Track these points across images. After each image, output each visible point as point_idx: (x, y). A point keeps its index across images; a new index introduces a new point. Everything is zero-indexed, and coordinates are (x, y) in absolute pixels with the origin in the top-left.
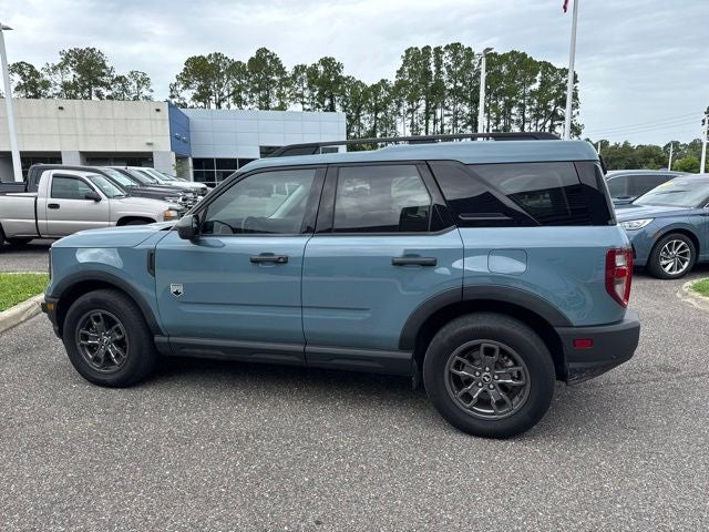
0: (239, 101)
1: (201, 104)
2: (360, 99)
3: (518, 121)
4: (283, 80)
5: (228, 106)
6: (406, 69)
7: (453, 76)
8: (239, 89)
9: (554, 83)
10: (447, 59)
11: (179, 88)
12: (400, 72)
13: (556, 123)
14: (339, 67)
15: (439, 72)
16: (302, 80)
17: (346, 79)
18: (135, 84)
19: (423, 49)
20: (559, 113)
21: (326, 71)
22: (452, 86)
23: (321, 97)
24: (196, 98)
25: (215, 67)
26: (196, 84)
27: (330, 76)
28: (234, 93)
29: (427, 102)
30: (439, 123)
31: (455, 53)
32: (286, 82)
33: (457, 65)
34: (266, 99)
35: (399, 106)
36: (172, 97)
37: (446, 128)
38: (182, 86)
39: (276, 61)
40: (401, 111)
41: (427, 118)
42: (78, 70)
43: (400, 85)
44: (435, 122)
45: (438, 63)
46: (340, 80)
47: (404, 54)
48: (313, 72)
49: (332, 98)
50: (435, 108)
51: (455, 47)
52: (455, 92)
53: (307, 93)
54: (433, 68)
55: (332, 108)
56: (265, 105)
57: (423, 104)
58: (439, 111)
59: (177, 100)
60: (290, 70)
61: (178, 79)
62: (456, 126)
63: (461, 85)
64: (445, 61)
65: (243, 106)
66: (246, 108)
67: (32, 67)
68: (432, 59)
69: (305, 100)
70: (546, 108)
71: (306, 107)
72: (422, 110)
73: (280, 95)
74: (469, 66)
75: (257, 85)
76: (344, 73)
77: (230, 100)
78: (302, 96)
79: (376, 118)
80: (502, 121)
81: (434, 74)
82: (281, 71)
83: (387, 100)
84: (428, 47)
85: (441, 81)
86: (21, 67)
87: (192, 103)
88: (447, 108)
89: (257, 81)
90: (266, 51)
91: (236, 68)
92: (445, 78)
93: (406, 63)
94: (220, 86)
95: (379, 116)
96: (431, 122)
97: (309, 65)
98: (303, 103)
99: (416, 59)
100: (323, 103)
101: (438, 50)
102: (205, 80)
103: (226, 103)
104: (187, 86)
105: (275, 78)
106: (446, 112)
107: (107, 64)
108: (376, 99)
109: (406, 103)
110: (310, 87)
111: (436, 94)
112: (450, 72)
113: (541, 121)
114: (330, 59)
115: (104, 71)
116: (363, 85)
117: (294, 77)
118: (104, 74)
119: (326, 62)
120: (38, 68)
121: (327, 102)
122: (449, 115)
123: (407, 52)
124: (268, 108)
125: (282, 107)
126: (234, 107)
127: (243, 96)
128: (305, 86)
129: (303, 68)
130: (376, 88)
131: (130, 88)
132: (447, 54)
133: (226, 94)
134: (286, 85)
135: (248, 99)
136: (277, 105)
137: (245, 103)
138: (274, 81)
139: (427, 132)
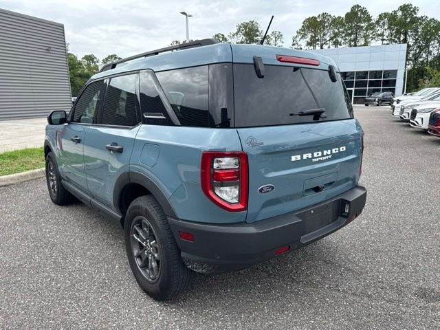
0: (336, 43)
1: (312, 47)
4: (369, 25)
5: (329, 47)
8: (336, 35)
11: (298, 39)
16: (384, 23)
17: (420, 19)
18: (274, 39)
21: (403, 14)
23: (398, 32)
24: (309, 44)
25: (322, 22)
26: (309, 36)
27: (406, 18)
28: (332, 39)
32: (371, 27)
34: (355, 40)
36: (294, 45)
38: (300, 37)
39: (365, 12)
42: (244, 34)
46: (414, 20)
48: (392, 17)
49: (405, 34)
53: (386, 34)
55: (405, 41)
56: (353, 44)
59: (296, 46)
60: (375, 18)
61: (297, 32)
65: (339, 46)
66: (341, 47)
67: (223, 35)
69: (385, 37)
71: (385, 42)
73: (366, 37)
75: (350, 32)
76: (419, 15)
77: (330, 43)
78: (382, 35)
82: (369, 19)
86: (218, 36)
87: (306, 48)
89: (350, 28)
90: (358, 6)
91: (337, 22)
94: (324, 35)
97: (390, 12)
98: (383, 40)
100: (399, 39)
102: (315, 32)
103: (328, 46)
104: (304, 37)
105: (363, 24)
107: (260, 29)
110: (389, 28)
114: (408, 6)
115: (258, 33)
116: (435, 21)
117: (378, 22)
118: (257, 36)
119: (405, 8)
120: (226, 36)
121: (402, 38)
124: (355, 45)
125: (366, 44)
126: (333, 47)
127: (340, 39)
128: (386, 27)
129: (386, 15)
131: (271, 42)
133: (328, 39)
134: (371, 29)
135: (343, 41)
136: (363, 43)
137: (340, 45)
138: (362, 27)
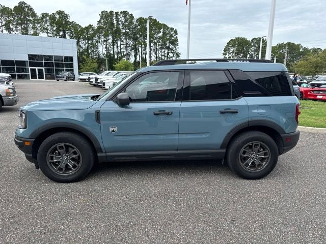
0: (9, 29)
2: (79, 33)
3: (154, 50)
4: (35, 20)
5: (2, 31)
6: (102, 21)
7: (125, 27)
8: (9, 22)
9: (168, 33)
10: (121, 18)
12: (99, 22)
13: (170, 51)
14: (67, 16)
15: (118, 24)
16: (46, 21)
17: (71, 23)
19: (110, 12)
20: (171, 47)
21: (60, 18)
22: (124, 31)
23: (58, 31)
27: (62, 21)
28: (5, 25)
29: (113, 37)
30: (119, 48)
31: (125, 16)
32: (37, 21)
33: (126, 21)
34: (26, 29)
35: (99, 38)
37: (122, 50)
39: (31, 9)
40: (100, 41)
41: (113, 45)
43: (99, 28)
44: (117, 47)
45: (118, 20)
46: (67, 23)
47: (101, 14)
48: (52, 18)
49: (64, 31)
50: (117, 40)
51: (125, 13)
52: (126, 34)
53: (49, 28)
54: (115, 22)
55: (64, 37)
56: (25, 32)
57: (110, 37)
58: (119, 43)
60: (39, 15)
62: (127, 50)
63: (128, 31)
64: (120, 19)
65: (12, 32)
66: (14, 33)
68: (114, 18)
69: (49, 31)
70: (165, 44)
71: (50, 35)
72: (110, 41)
73: (34, 28)
74: (131, 23)
75: (20, 21)
76: (71, 20)
77: (3, 28)
78: (47, 29)
79: (88, 43)
81: (115, 24)
82: (34, 15)
83: (93, 36)
84: (112, 12)
85: (119, 28)
88: (122, 41)
89: (20, 19)
90: (24, 3)
91: (6, 11)
92: (120, 27)
93: (102, 18)
95: (90, 42)
96: (115, 47)
97: (50, 14)
98: (47, 33)
99: (107, 16)
100: (59, 34)
101: (117, 13)
105: (31, 18)
106: (122, 43)
108: (87, 34)
109: (102, 37)
110: (51, 25)
111: (117, 34)
112: (123, 24)
113: (163, 50)
114: (62, 12)
116: (80, 26)
117: (42, 19)
119: (60, 13)
121: (61, 33)
122: (123, 44)
123: (102, 12)
124: (27, 34)
125: (36, 34)
126: (5, 32)
127: (11, 26)
128: (48, 24)
129: (47, 15)
130: (87, 28)
132: (121, 16)
134: (38, 23)
135: (14, 28)
136: (32, 33)
137: (12, 30)
138: (31, 20)
139: (114, 51)
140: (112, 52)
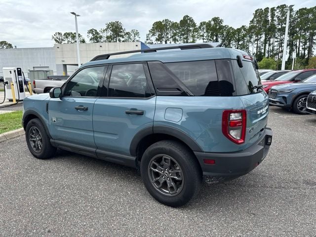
0: (175, 40)
1: (159, 42)
2: (231, 36)
4: (195, 29)
5: (170, 43)
6: (255, 20)
7: (281, 22)
8: (175, 34)
10: (278, 13)
11: (150, 36)
12: (252, 22)
14: (221, 21)
15: (273, 20)
16: (203, 28)
17: (224, 27)
18: (133, 35)
19: (265, 9)
21: (215, 23)
22: (280, 27)
23: (212, 35)
24: (157, 40)
25: (165, 25)
26: (157, 34)
27: (216, 26)
28: (173, 37)
29: (265, 36)
30: (272, 46)
31: (282, 10)
32: (196, 30)
33: (283, 16)
34: (187, 38)
35: (251, 37)
36: (147, 40)
37: (276, 48)
38: (151, 35)
39: (192, 21)
40: (252, 40)
41: (265, 43)
42: (112, 31)
43: (251, 28)
44: (270, 45)
45: (273, 15)
46: (221, 27)
47: (254, 13)
48: (208, 25)
49: (217, 36)
50: (270, 38)
51: (282, 7)
52: (281, 30)
53: (205, 34)
54: (270, 18)
55: (217, 41)
56: (186, 41)
57: (263, 36)
58: (272, 40)
59: (149, 41)
60: (198, 24)
61: (150, 32)
63: (285, 26)
64: (276, 14)
65: (177, 42)
67: (96, 30)
68: (269, 14)
69: (204, 37)
71: (205, 40)
72: (263, 39)
73: (193, 36)
75: (183, 33)
76: (224, 24)
77: (171, 40)
78: (203, 36)
79: (238, 44)
80: (308, 43)
81: (270, 21)
82: (194, 25)
83: (245, 36)
84: (268, 8)
85: (274, 24)
86: (92, 31)
87: (156, 42)
88: (276, 38)
89: (183, 30)
90: (187, 16)
91: (174, 25)
92: (276, 23)
93: (255, 17)
94: (167, 34)
95: (240, 43)
96: (267, 45)
97: (207, 22)
98: (203, 39)
99: (261, 15)
100: (213, 39)
101: (273, 9)
102: (161, 31)
103: (170, 41)
104: (153, 35)
105: (191, 29)
106: (276, 40)
107: (123, 27)
108: (239, 35)
109: (254, 37)
110: (207, 31)
111: (271, 31)
112: (279, 19)
114: (217, 18)
115: (121, 30)
116: (233, 29)
117: (200, 27)
118: (121, 32)
119: (215, 19)
120: (98, 31)
121: (215, 38)
123: (256, 11)
126: (173, 43)
127: (177, 37)
128: (205, 31)
129: (204, 23)
130: (239, 30)
131: (131, 37)
132: (278, 11)
133: (170, 37)
134: (196, 32)
135: (179, 39)
136: (192, 41)
137: (178, 41)
138: (191, 30)
139: (265, 50)
140: (263, 51)
